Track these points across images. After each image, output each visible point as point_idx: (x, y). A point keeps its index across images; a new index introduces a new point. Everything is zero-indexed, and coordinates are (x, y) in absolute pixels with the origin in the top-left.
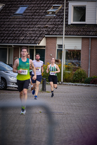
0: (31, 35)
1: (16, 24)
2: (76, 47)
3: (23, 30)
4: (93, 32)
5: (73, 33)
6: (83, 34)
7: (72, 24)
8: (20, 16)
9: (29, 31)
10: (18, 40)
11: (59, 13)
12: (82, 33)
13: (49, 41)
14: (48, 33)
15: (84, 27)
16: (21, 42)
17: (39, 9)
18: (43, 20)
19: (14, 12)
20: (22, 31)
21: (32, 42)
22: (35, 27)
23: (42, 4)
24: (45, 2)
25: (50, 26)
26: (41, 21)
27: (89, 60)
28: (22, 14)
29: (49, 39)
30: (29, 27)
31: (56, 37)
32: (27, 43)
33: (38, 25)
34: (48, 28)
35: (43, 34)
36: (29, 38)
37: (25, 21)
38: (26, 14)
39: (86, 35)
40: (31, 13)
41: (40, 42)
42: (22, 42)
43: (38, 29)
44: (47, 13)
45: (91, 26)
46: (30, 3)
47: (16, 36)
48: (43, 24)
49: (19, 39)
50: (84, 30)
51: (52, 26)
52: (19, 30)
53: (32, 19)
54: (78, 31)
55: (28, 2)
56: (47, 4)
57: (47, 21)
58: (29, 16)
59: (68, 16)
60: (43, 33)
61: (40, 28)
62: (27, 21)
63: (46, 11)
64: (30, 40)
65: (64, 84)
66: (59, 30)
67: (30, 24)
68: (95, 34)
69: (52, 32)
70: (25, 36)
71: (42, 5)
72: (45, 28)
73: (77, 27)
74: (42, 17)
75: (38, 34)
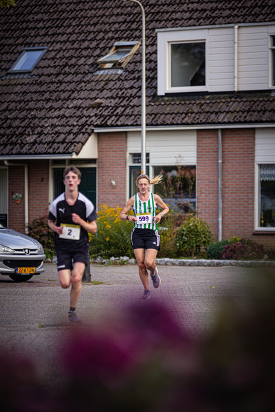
0: (56, 129)
1: (14, 101)
2: (180, 157)
3: (34, 117)
4: (227, 112)
5: (171, 119)
6: (200, 119)
7: (167, 95)
8: (25, 77)
9: (51, 117)
10: (20, 144)
11: (131, 63)
12: (198, 119)
13: (107, 143)
14: (102, 121)
15: (203, 102)
16: (29, 149)
17: (76, 55)
18: (88, 85)
19: (7, 68)
20: (30, 119)
21: (58, 148)
22: (65, 106)
23: (84, 41)
24: (92, 36)
25: (106, 102)
26: (82, 90)
27: (220, 192)
28: (31, 70)
29: (107, 138)
30: (51, 108)
31: (126, 132)
32: (45, 153)
33: (75, 102)
34: (103, 107)
35: (89, 126)
36: (49, 138)
37: (39, 92)
38: (40, 71)
39: (209, 123)
40: (56, 67)
41: (82, 148)
42: (32, 151)
43: (75, 111)
44: (98, 65)
45: (222, 96)
46: (52, 40)
47: (13, 134)
48: (89, 96)
49: (22, 143)
50: (203, 110)
51: (113, 102)
52: (21, 116)
53: (57, 84)
54: (186, 114)
55: (45, 39)
56: (98, 40)
57: (100, 87)
58: (49, 75)
59: (156, 73)
60: (89, 123)
61: (79, 108)
62: (44, 91)
63: (96, 60)
64: (54, 142)
66: (133, 112)
67: (53, 98)
68: (232, 118)
69: (114, 117)
70: (40, 134)
71: (86, 44)
72: (93, 108)
73: (183, 102)
74: (86, 77)
75: (74, 126)
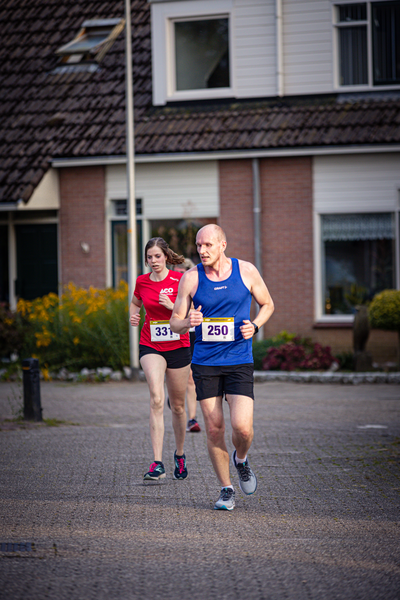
2: (189, 203)
4: (267, 131)
5: (176, 143)
6: (223, 142)
7: (170, 104)
11: (111, 54)
12: (220, 142)
13: (74, 183)
14: (66, 148)
15: (227, 114)
17: (22, 43)
18: (42, 91)
22: (5, 125)
23: (34, 19)
24: (47, 12)
25: (71, 118)
26: (32, 99)
29: (74, 176)
31: (103, 167)
33: (22, 118)
34: (67, 126)
35: (45, 156)
39: (238, 148)
41: (32, 192)
43: (21, 132)
44: (57, 58)
45: (258, 104)
48: (44, 108)
50: (228, 127)
51: (83, 118)
54: (201, 134)
56: (57, 19)
57: (61, 93)
59: (150, 70)
60: (44, 151)
61: (28, 127)
63: (55, 50)
66: (114, 132)
68: (275, 139)
69: (83, 143)
71: (38, 25)
72: (51, 127)
73: (195, 115)
74: (39, 77)
75: (20, 157)
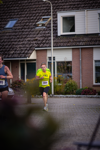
0: (21, 49)
1: (6, 39)
2: (66, 58)
3: (13, 44)
4: (83, 42)
5: (63, 44)
7: (61, 36)
8: (10, 30)
9: (19, 44)
10: (8, 54)
11: (48, 24)
12: (72, 44)
13: (40, 53)
14: (38, 45)
15: (74, 38)
16: (12, 56)
17: (28, 22)
18: (33, 33)
19: (4, 27)
22: (24, 40)
23: (31, 16)
24: (34, 15)
26: (30, 34)
27: (81, 71)
28: (12, 27)
30: (19, 41)
31: (46, 50)
32: (17, 57)
33: (28, 39)
34: (38, 40)
36: (19, 52)
37: (15, 35)
38: (15, 28)
39: (76, 46)
40: (21, 26)
41: (30, 55)
42: (12, 57)
43: (28, 42)
44: (36, 25)
45: (81, 36)
46: (20, 16)
47: (6, 51)
48: (33, 36)
49: (9, 54)
50: (74, 41)
51: (42, 39)
52: (8, 44)
53: (22, 32)
54: (68, 42)
55: (17, 16)
56: (36, 16)
57: (37, 33)
59: (57, 28)
60: (33, 46)
61: (30, 41)
62: (17, 35)
63: (36, 23)
64: (20, 53)
65: (55, 96)
66: (49, 42)
67: (20, 37)
68: (85, 44)
69: (42, 44)
70: (15, 50)
71: (32, 18)
72: (35, 41)
73: (67, 38)
74: (32, 29)
75: (27, 47)
